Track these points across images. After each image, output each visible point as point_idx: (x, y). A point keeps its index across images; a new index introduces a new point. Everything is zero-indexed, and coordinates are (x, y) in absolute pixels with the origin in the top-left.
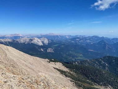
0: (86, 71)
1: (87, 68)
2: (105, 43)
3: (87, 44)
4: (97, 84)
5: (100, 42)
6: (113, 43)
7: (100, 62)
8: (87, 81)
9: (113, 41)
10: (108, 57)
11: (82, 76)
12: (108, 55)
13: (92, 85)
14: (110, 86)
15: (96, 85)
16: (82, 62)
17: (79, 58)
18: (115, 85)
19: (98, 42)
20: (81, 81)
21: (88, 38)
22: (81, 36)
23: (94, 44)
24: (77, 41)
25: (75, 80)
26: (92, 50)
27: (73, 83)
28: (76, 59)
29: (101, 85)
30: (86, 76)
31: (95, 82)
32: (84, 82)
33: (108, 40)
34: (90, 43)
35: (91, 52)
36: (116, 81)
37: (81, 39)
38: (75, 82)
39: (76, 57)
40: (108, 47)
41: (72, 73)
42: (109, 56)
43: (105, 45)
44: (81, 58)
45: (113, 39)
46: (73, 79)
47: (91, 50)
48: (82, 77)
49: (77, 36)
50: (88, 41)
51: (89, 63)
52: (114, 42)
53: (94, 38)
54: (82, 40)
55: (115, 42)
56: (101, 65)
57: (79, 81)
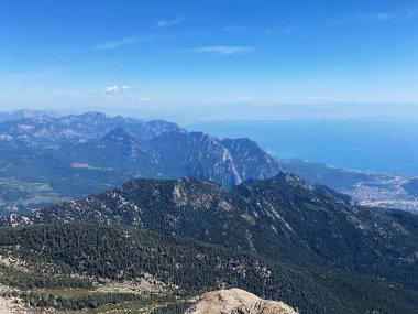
0: (63, 245)
1: (69, 231)
2: (126, 136)
3: (67, 145)
4: (108, 280)
5: (112, 133)
6: (151, 137)
7: (113, 204)
8: (73, 279)
9: (151, 131)
10: (138, 181)
11: (52, 266)
12: (138, 176)
13: (90, 286)
14: (147, 275)
15: (104, 283)
16: (48, 211)
17: (38, 199)
18: (161, 268)
19: (103, 134)
20: (48, 285)
21: (67, 121)
22: (38, 112)
23: (90, 141)
24: (24, 132)
25: (21, 287)
26: (87, 166)
27: (16, 302)
28: (25, 203)
29: (121, 280)
30: (66, 262)
31: (100, 273)
32: (60, 284)
33: (137, 126)
34: (78, 138)
35: (82, 170)
36: (165, 256)
37: (39, 127)
38: (23, 296)
39: (25, 195)
40: (137, 149)
41: (8, 264)
42: (143, 180)
43: (127, 142)
44: (47, 200)
45: (152, 123)
46: (11, 284)
47: (82, 166)
48: (50, 270)
49: (22, 112)
50: (69, 132)
51: (74, 212)
52: (153, 134)
53: (88, 120)
54: (44, 131)
55: (158, 134)
56: (119, 212)
57: (39, 284)
